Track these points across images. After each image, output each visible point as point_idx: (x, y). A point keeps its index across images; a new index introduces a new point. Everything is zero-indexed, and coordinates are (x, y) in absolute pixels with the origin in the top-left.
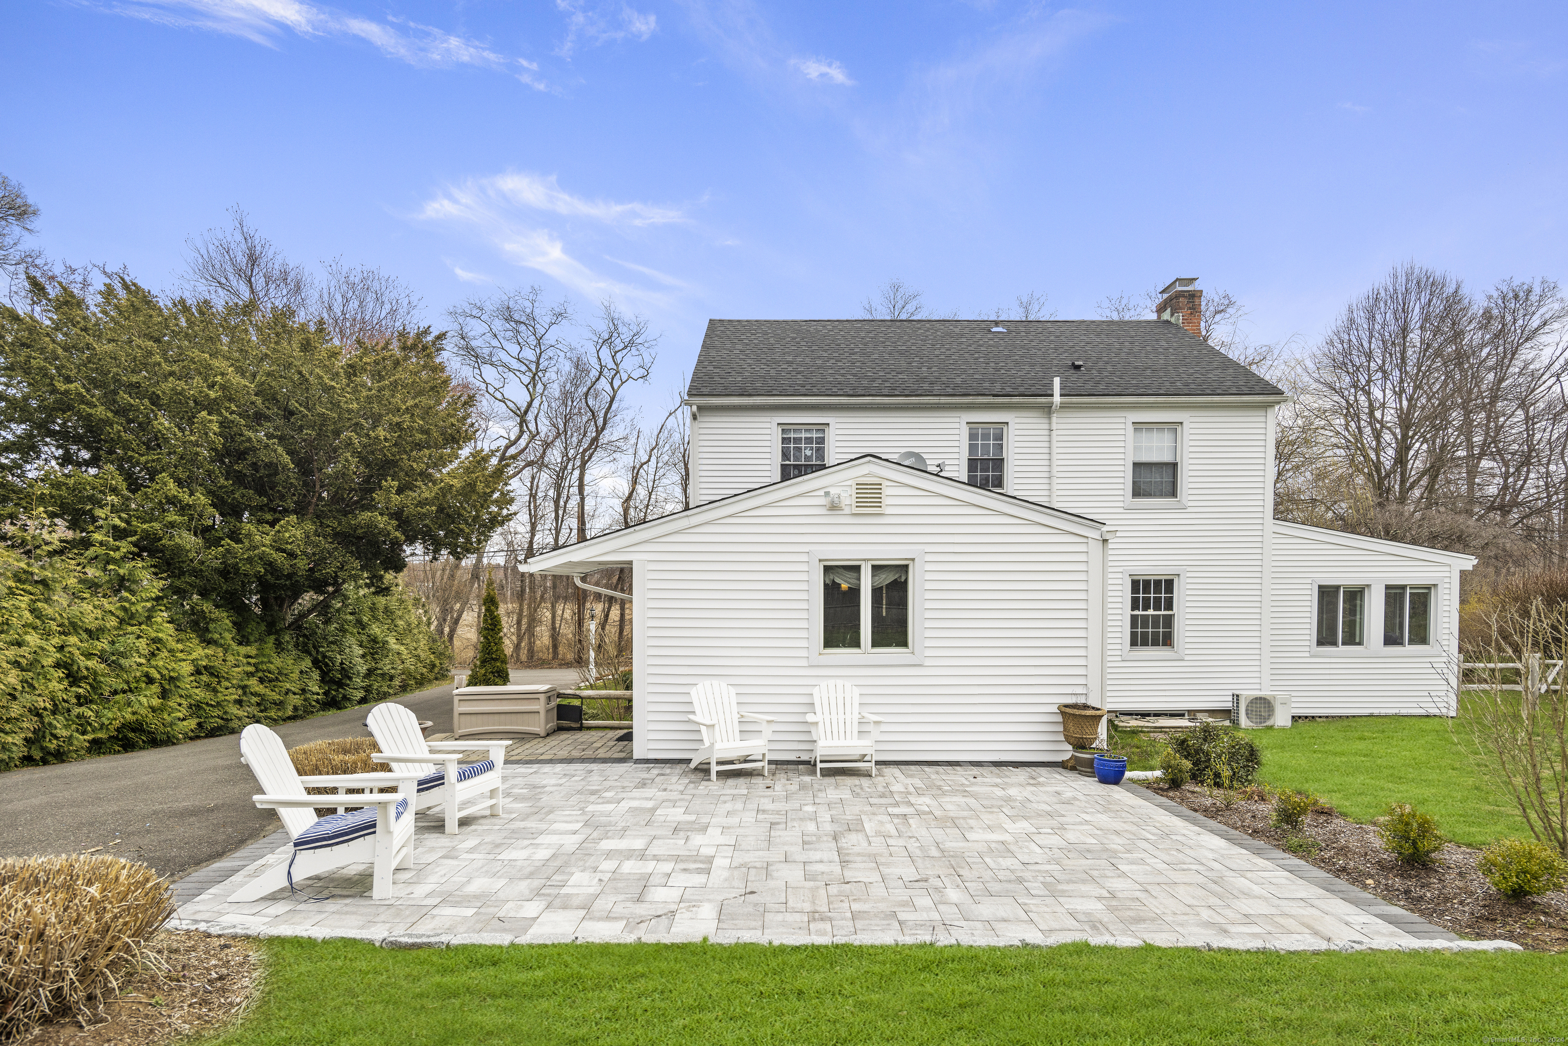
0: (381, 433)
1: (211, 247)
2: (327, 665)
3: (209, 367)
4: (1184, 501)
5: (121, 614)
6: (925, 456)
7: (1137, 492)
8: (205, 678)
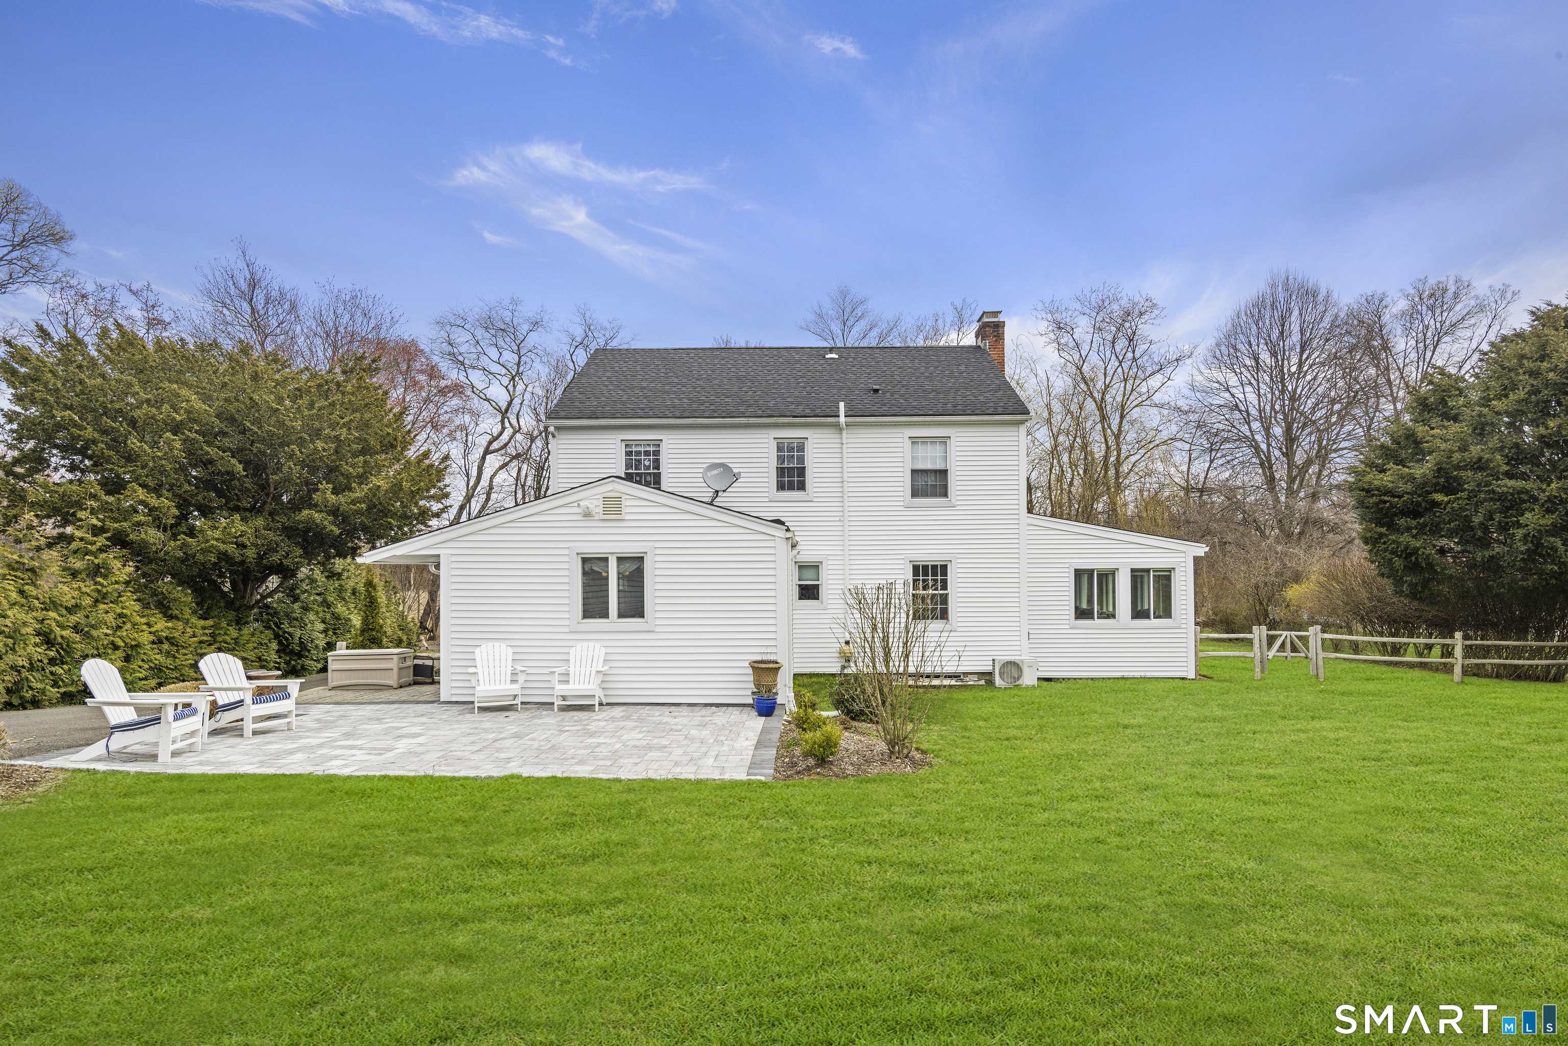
0: (320, 445)
1: (218, 274)
2: (287, 639)
3: (177, 395)
4: (953, 501)
5: (95, 595)
6: (731, 465)
7: (915, 493)
8: (166, 646)
